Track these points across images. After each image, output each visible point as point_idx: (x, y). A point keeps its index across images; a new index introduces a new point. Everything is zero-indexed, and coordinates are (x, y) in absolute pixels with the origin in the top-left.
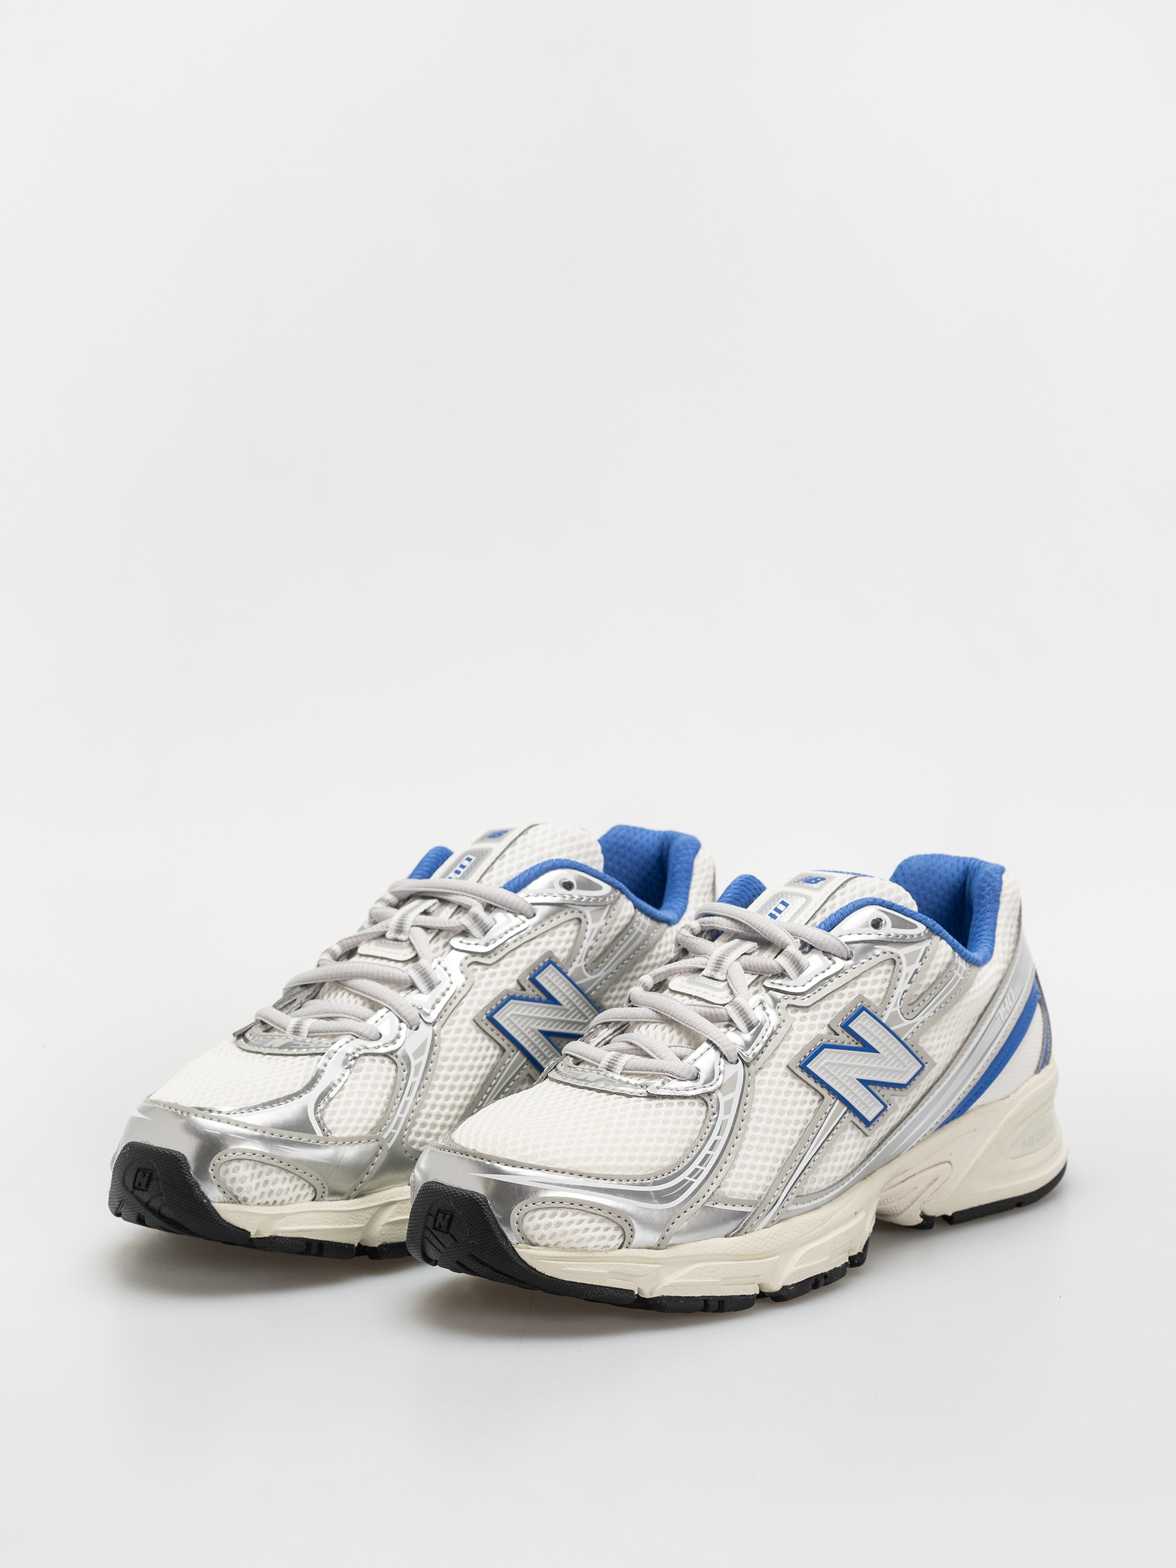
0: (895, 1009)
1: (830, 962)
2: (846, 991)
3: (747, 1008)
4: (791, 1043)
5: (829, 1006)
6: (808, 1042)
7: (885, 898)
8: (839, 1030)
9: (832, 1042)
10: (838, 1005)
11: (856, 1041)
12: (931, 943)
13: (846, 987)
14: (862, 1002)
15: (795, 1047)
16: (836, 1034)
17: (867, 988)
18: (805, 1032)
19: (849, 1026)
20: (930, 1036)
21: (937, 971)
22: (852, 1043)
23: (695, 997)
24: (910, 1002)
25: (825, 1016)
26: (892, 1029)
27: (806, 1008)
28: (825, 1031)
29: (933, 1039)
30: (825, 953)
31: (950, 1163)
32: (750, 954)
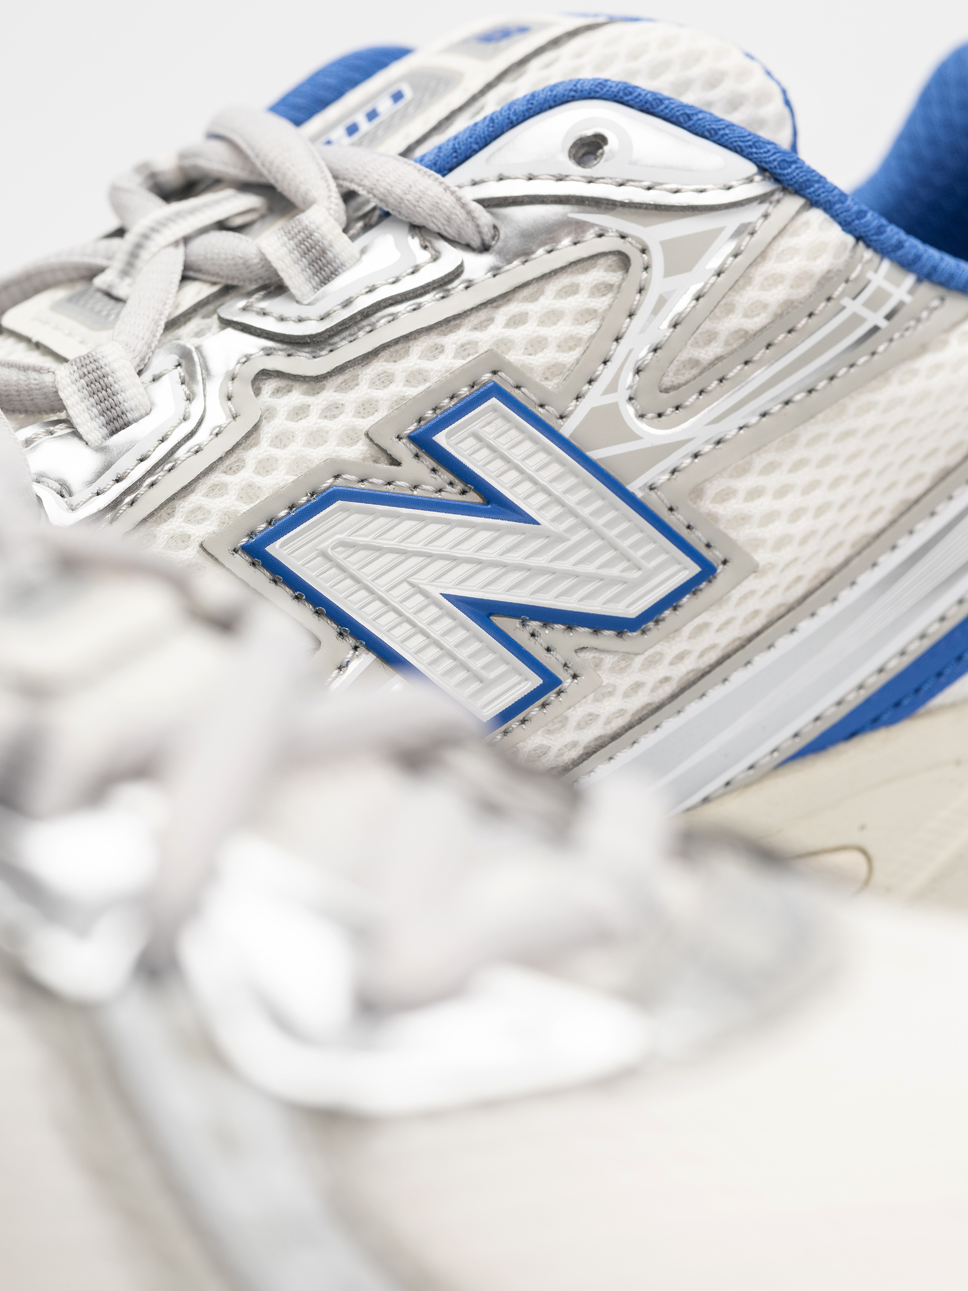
0: (610, 399)
1: (426, 255)
2: (453, 340)
3: (119, 374)
4: (235, 481)
5: (386, 379)
6: (291, 478)
7: (646, 83)
8: (404, 450)
9: (376, 484)
10: (413, 377)
11: (460, 486)
12: (766, 216)
13: (458, 327)
14: (495, 373)
15: (248, 491)
16: (395, 462)
17: (520, 334)
18: (296, 448)
19: (433, 438)
20: (745, 484)
21: (776, 296)
22: (449, 488)
23: (38, 346)
24: (667, 381)
25: (367, 407)
26: (595, 455)
27: (316, 381)
28: (358, 451)
29: (755, 494)
30: (416, 228)
31: (863, 851)
32: (239, 229)
